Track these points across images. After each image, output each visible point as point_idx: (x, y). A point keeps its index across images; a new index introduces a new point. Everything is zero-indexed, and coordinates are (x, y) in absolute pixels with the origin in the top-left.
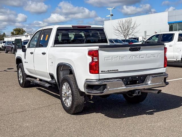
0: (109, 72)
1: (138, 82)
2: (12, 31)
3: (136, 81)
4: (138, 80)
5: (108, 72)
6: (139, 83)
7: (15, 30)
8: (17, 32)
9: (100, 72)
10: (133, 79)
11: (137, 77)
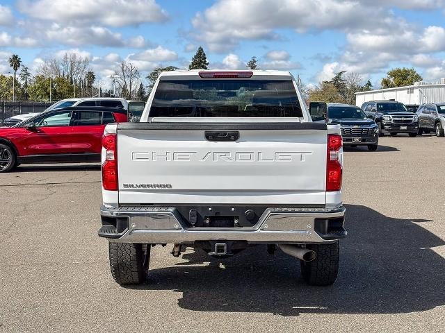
0: (144, 188)
1: (236, 221)
2: (386, 76)
3: (232, 218)
4: (237, 218)
5: (142, 188)
6: (239, 225)
7: (394, 74)
8: (397, 79)
9: (121, 187)
10: (219, 213)
11: (233, 209)
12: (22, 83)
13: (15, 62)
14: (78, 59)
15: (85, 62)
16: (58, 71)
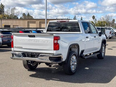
3: (35, 56)
10: (32, 54)
11: (35, 53)
12: (95, 22)
13: (94, 17)
14: (109, 16)
15: (111, 17)
16: (104, 19)
